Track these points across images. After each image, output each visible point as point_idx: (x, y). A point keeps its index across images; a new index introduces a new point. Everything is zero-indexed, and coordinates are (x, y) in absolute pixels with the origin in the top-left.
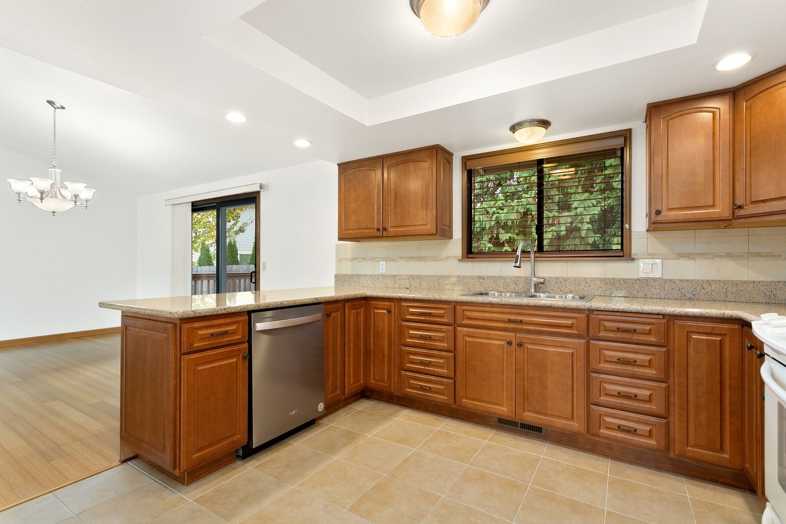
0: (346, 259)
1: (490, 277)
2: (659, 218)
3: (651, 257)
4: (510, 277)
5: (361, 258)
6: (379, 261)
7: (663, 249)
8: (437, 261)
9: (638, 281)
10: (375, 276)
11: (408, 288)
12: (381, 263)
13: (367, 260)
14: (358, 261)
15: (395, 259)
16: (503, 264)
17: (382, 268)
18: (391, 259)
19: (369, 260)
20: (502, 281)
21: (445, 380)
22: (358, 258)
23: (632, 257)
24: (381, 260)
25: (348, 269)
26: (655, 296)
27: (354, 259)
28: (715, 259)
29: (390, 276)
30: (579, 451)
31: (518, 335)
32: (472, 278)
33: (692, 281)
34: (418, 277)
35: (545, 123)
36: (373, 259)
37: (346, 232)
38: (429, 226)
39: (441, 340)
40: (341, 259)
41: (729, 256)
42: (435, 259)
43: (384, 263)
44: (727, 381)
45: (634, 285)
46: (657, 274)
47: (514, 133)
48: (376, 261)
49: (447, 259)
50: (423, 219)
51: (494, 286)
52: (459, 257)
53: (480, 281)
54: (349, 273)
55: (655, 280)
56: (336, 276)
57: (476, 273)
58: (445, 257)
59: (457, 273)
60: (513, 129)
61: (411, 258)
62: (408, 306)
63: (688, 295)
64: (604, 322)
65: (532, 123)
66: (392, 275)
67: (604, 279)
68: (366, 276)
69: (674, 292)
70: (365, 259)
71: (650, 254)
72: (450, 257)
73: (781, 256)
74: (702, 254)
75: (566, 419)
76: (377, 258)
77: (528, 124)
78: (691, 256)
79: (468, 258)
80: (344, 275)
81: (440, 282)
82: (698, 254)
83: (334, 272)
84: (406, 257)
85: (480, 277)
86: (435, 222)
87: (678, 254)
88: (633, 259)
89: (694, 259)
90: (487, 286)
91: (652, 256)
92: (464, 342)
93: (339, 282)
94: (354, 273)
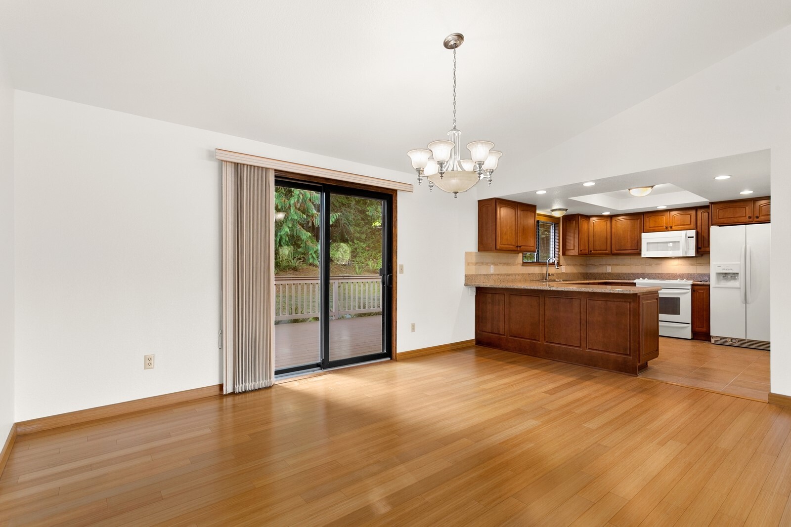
0: (472, 263)
1: (532, 273)
2: (581, 252)
4: (537, 273)
9: (561, 274)
10: (489, 275)
12: (491, 266)
14: (479, 265)
15: (498, 264)
16: (534, 267)
17: (492, 270)
18: (496, 264)
20: (535, 275)
22: (479, 263)
23: (560, 265)
24: (491, 264)
25: (473, 271)
27: (477, 263)
29: (496, 275)
34: (508, 274)
35: (566, 210)
36: (487, 264)
40: (469, 263)
41: (573, 265)
42: (514, 265)
43: (493, 266)
46: (564, 271)
48: (489, 265)
49: (518, 264)
51: (533, 278)
52: (522, 263)
54: (474, 273)
56: (466, 276)
57: (527, 272)
59: (521, 272)
61: (504, 263)
67: (556, 273)
68: (485, 275)
70: (482, 263)
76: (489, 263)
80: (472, 275)
81: (517, 277)
83: (464, 273)
84: (502, 263)
85: (529, 274)
87: (567, 264)
89: (569, 266)
90: (531, 278)
91: (564, 264)
93: (468, 280)
94: (477, 273)
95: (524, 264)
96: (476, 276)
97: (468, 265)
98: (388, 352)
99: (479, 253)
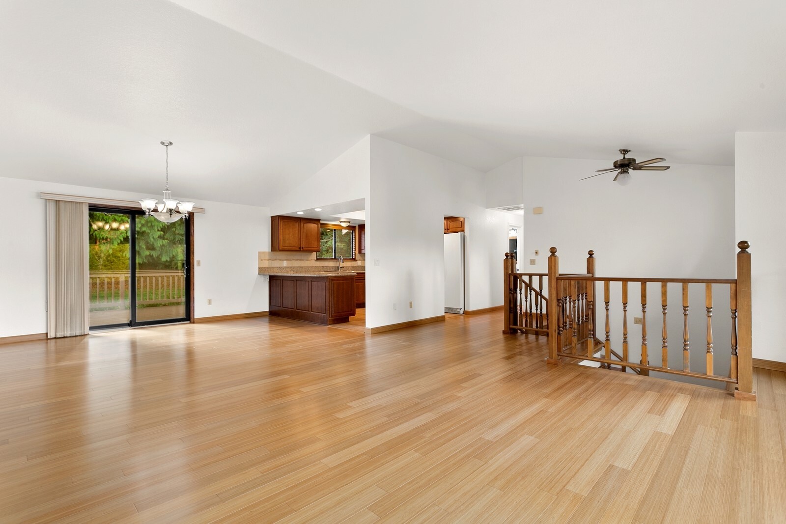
0: (265, 259)
1: (325, 267)
4: (331, 266)
5: (274, 259)
9: (357, 267)
10: (282, 267)
14: (272, 261)
15: (291, 260)
16: (328, 262)
17: (285, 264)
18: (289, 260)
19: (278, 260)
20: (329, 268)
22: (272, 259)
23: (356, 260)
25: (266, 264)
27: (270, 259)
29: (289, 267)
32: (319, 267)
34: (301, 267)
35: (349, 222)
36: (280, 260)
42: (307, 260)
46: (360, 265)
48: (282, 261)
50: (316, 245)
51: (327, 269)
52: (315, 259)
54: (267, 266)
56: (259, 268)
57: (321, 266)
58: (311, 260)
59: (315, 265)
61: (298, 260)
67: (351, 266)
68: (277, 267)
70: (276, 259)
76: (282, 259)
80: (265, 267)
81: (309, 270)
84: (295, 259)
85: (323, 267)
91: (360, 260)
93: (262, 271)
94: (270, 266)
95: (317, 260)
96: (269, 268)
97: (262, 260)
98: (188, 317)
99: (273, 252)
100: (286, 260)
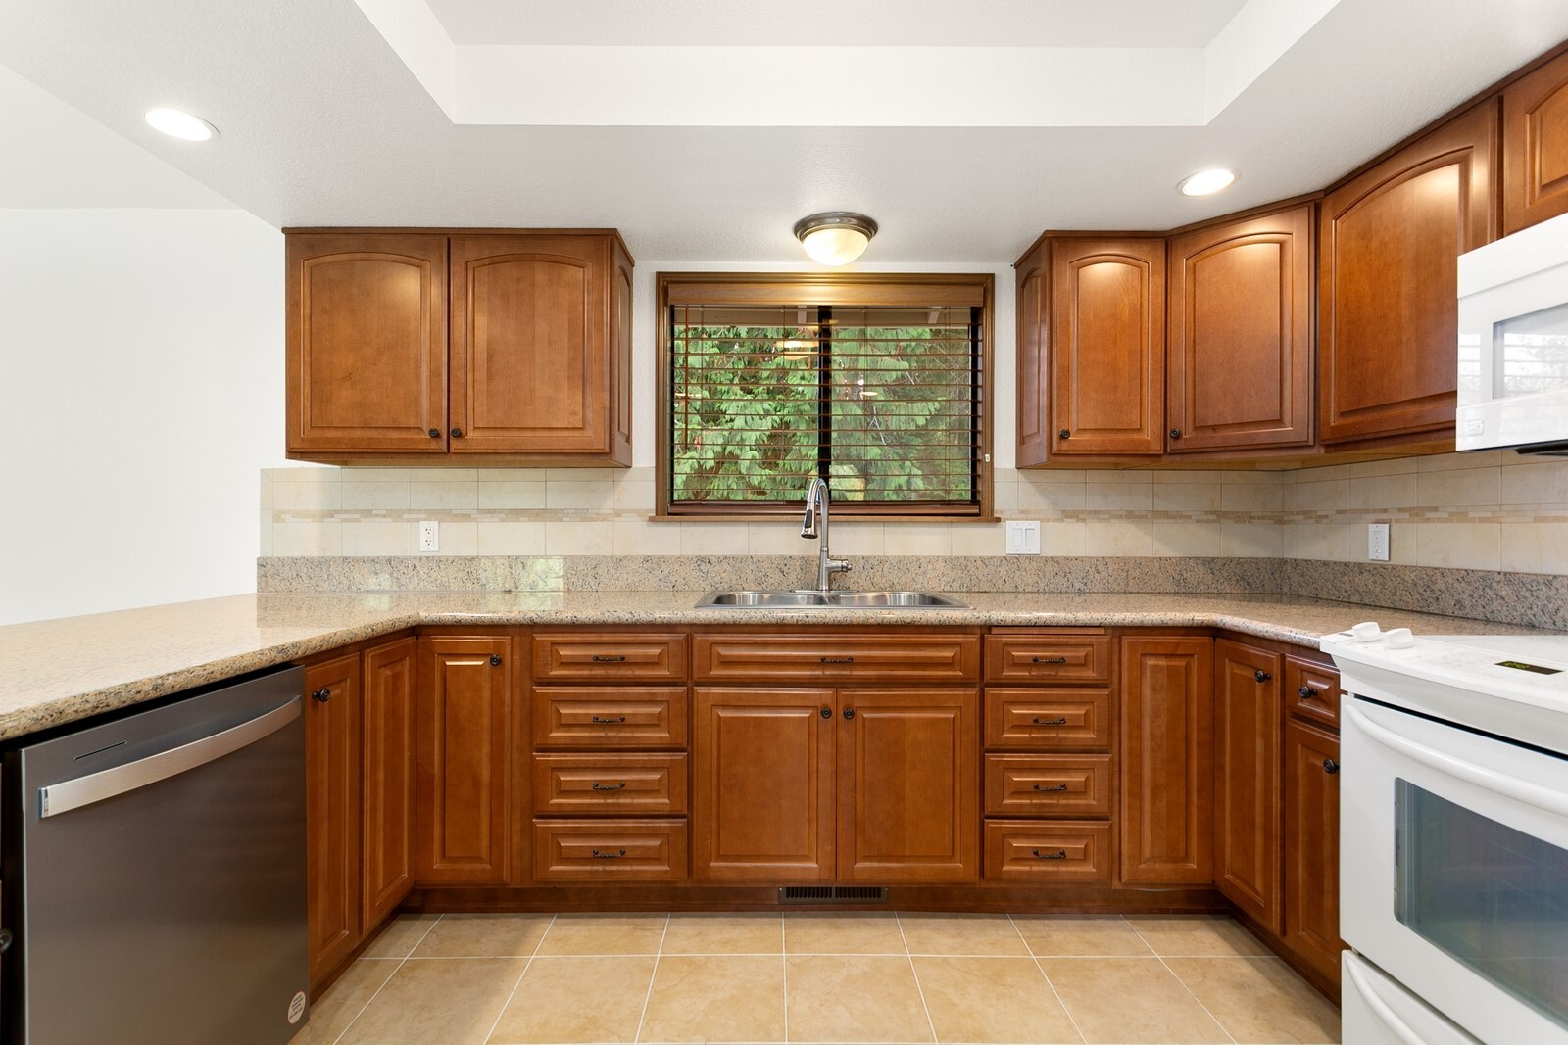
0: (299, 514)
1: (725, 558)
2: (1065, 445)
3: (1024, 516)
4: (769, 558)
5: (356, 512)
6: (418, 521)
7: (1039, 502)
8: (591, 520)
9: (1004, 562)
10: (402, 560)
11: (509, 591)
12: (423, 525)
13: (377, 516)
14: (345, 520)
15: (469, 516)
16: (753, 529)
17: (427, 538)
18: (456, 515)
19: (384, 516)
20: (753, 567)
21: (664, 823)
22: (345, 512)
23: (995, 515)
24: (424, 516)
25: (305, 541)
26: (1030, 589)
27: (331, 514)
28: (1113, 521)
29: (452, 561)
30: (957, 917)
31: (845, 692)
32: (680, 560)
33: (1081, 559)
35: (868, 226)
36: (396, 515)
37: (317, 433)
38: (589, 433)
39: (653, 723)
40: (282, 512)
41: (1130, 516)
42: (584, 516)
43: (434, 525)
44: (1194, 736)
45: (999, 569)
46: (1033, 549)
47: (802, 238)
48: (408, 521)
49: (619, 515)
50: (574, 413)
51: (734, 578)
52: (648, 511)
53: (702, 567)
54: (313, 552)
55: (1030, 558)
56: (262, 564)
57: (692, 550)
58: (612, 512)
59: (642, 551)
60: (803, 228)
61: (517, 514)
62: (553, 644)
63: (1078, 585)
64: (1010, 649)
65: (845, 220)
66: (460, 558)
67: (950, 559)
68: (373, 560)
69: (1058, 578)
70: (368, 513)
71: (1022, 512)
72: (624, 511)
73: (1190, 517)
74: (1095, 512)
75: (941, 858)
76: (410, 511)
77: (838, 221)
78: (1081, 516)
79: (670, 514)
80: (295, 561)
81: (600, 572)
82: (1090, 512)
83: (255, 553)
84: (501, 511)
85: (701, 560)
86: (607, 423)
87: (1063, 512)
88: (998, 520)
89: (1084, 520)
90: (718, 579)
91: (1025, 514)
92: (715, 724)
93: (274, 581)
94: (329, 554)
95: (665, 510)
96: (322, 563)
97: (278, 517)
100: (432, 514)
